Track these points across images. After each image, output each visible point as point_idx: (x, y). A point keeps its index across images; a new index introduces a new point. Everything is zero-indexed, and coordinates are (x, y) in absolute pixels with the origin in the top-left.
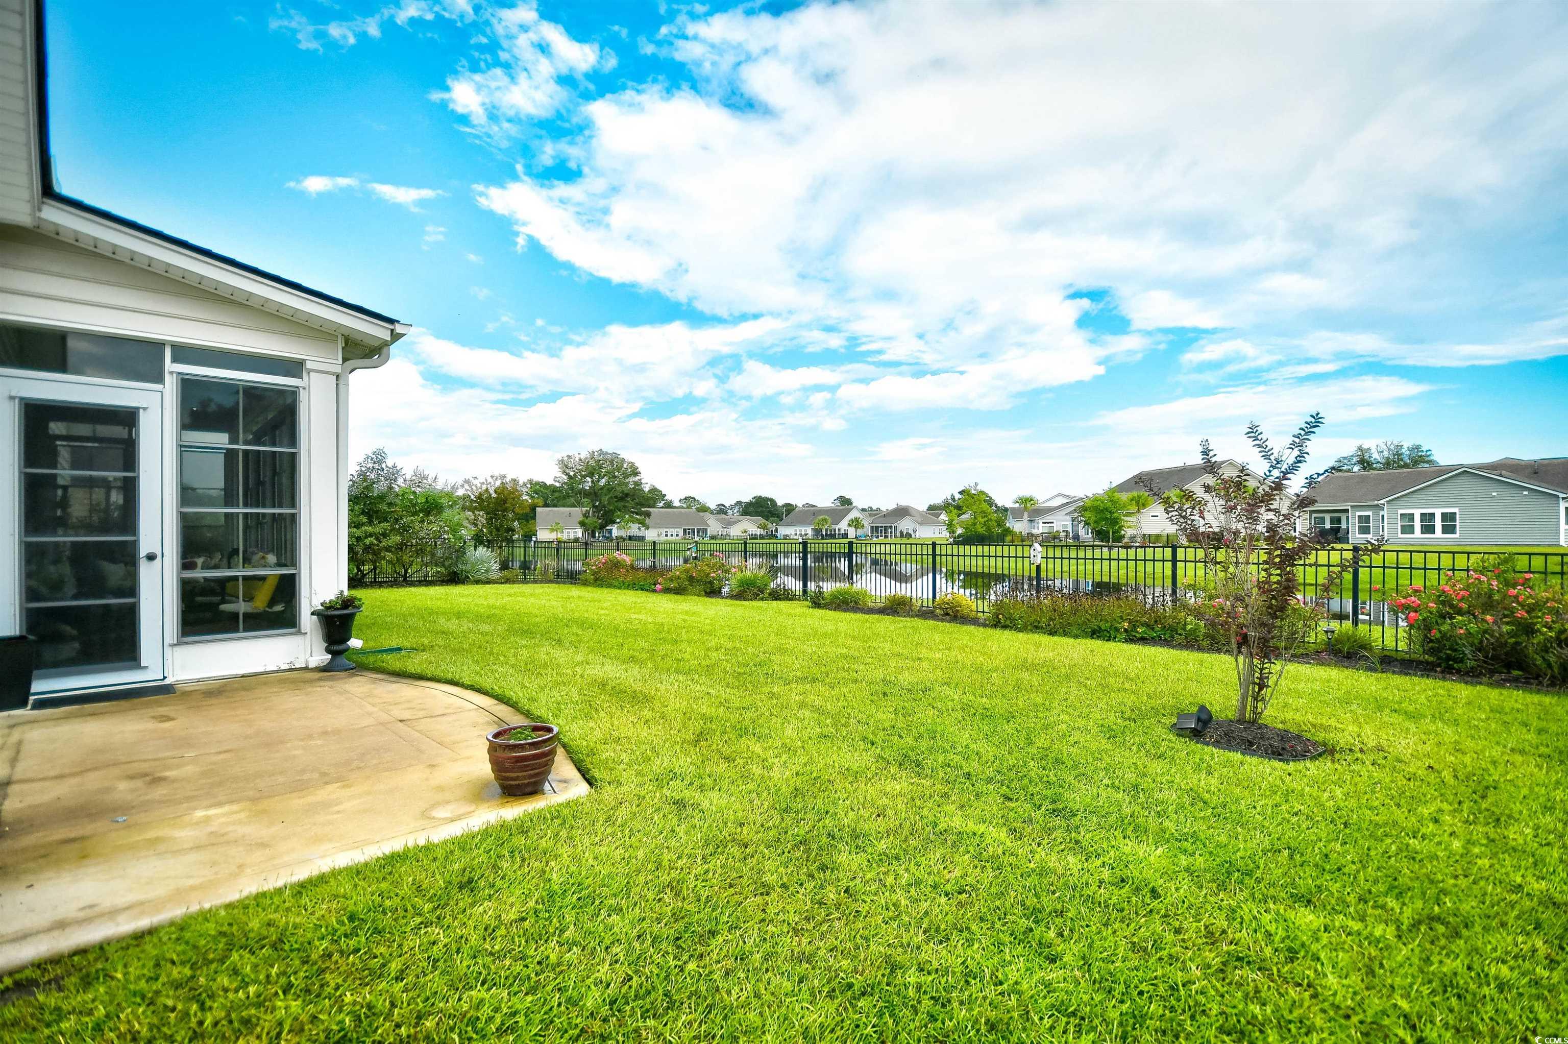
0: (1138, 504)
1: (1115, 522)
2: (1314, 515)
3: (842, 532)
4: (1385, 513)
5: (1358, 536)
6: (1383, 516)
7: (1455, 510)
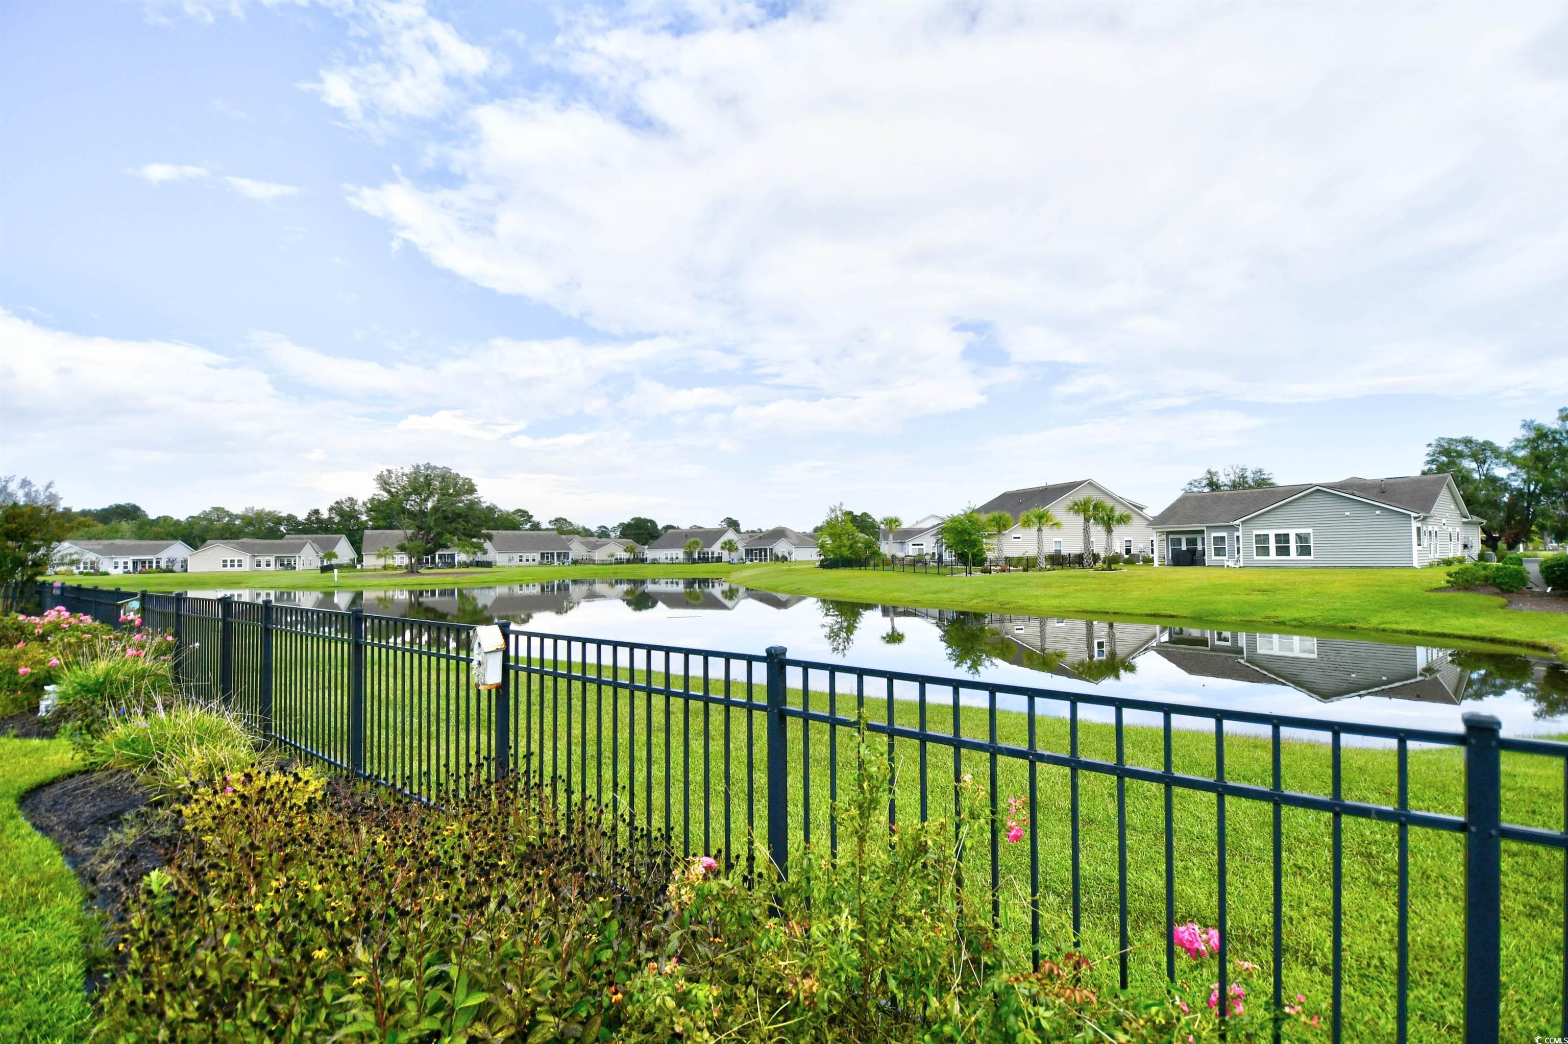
0: (998, 523)
1: (974, 544)
2: (1171, 536)
3: (716, 555)
4: (1240, 534)
5: (1214, 558)
6: (1238, 537)
7: (1309, 531)
